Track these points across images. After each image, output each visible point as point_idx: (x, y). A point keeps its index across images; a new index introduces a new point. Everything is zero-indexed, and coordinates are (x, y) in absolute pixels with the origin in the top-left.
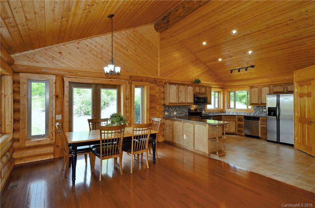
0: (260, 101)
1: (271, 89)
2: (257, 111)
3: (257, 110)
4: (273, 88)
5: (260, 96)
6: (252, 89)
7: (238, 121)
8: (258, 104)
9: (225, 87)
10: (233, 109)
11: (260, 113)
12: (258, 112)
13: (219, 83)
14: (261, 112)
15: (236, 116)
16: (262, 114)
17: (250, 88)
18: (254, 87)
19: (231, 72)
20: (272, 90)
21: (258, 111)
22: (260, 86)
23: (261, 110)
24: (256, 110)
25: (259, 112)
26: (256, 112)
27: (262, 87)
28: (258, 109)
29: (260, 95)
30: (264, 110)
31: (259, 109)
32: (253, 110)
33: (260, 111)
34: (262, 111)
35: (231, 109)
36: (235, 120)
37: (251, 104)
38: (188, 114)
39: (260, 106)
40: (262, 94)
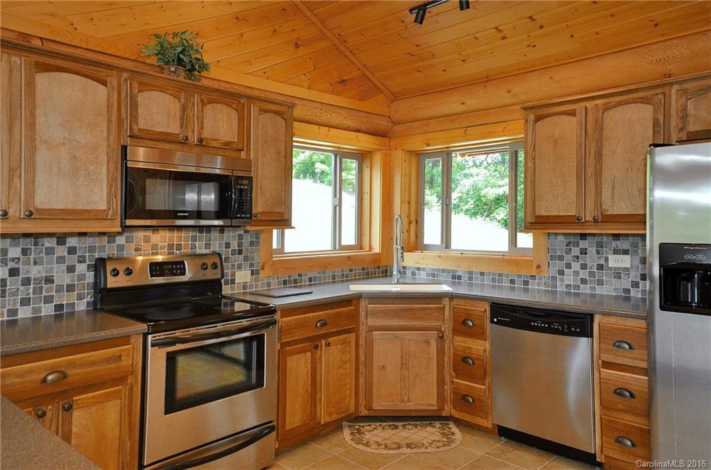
0: (590, 204)
1: (667, 116)
2: (569, 266)
3: (568, 258)
4: (685, 108)
5: (590, 171)
6: (539, 124)
7: (456, 332)
8: (576, 221)
9: (397, 129)
10: (437, 253)
11: (584, 281)
12: (576, 273)
13: (361, 100)
14: (592, 274)
15: (446, 301)
16: (600, 283)
17: (532, 117)
18: (556, 109)
19: (420, 20)
20: (674, 121)
21: (576, 266)
22: (589, 104)
23: (592, 259)
24: (561, 258)
25: (584, 274)
26: (561, 273)
27: (607, 108)
28: (576, 251)
29: (591, 162)
30: (612, 258)
31: (584, 252)
32: (544, 258)
33: (584, 267)
34: (600, 267)
35: (426, 253)
36: (439, 330)
37: (537, 223)
38: (89, 299)
39: (583, 236)
40: (606, 151)
